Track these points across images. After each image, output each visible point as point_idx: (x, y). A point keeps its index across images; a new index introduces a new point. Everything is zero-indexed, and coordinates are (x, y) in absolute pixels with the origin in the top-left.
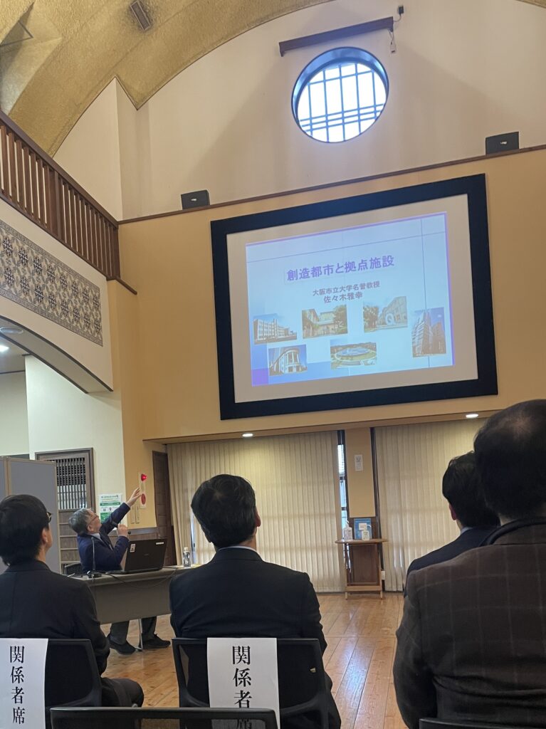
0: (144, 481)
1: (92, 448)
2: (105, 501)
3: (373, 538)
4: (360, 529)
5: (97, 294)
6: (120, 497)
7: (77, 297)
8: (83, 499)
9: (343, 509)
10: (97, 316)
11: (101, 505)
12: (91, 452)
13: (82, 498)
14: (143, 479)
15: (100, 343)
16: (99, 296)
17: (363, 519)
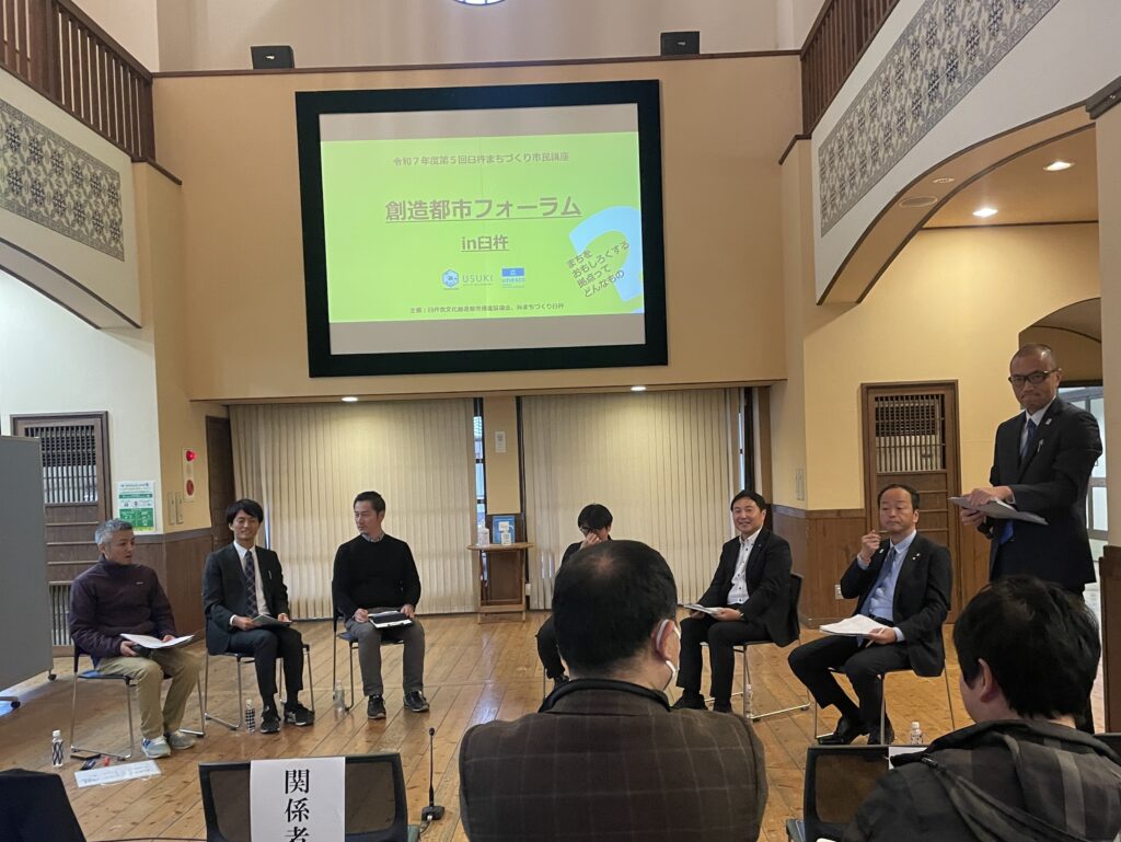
0: (191, 462)
1: (107, 413)
2: (128, 491)
3: (516, 541)
4: (501, 529)
5: (115, 182)
6: (151, 485)
7: (80, 185)
8: (91, 488)
9: (479, 502)
10: (114, 215)
11: (121, 497)
12: (104, 417)
13: (89, 487)
14: (189, 458)
15: (119, 255)
16: (119, 184)
17: (504, 516)
